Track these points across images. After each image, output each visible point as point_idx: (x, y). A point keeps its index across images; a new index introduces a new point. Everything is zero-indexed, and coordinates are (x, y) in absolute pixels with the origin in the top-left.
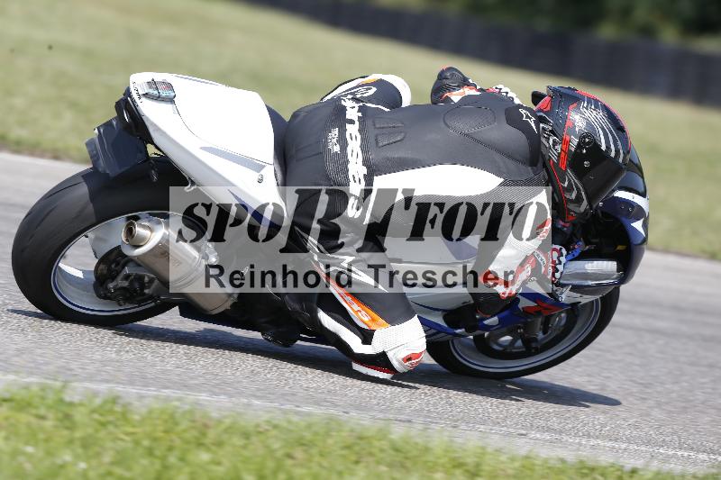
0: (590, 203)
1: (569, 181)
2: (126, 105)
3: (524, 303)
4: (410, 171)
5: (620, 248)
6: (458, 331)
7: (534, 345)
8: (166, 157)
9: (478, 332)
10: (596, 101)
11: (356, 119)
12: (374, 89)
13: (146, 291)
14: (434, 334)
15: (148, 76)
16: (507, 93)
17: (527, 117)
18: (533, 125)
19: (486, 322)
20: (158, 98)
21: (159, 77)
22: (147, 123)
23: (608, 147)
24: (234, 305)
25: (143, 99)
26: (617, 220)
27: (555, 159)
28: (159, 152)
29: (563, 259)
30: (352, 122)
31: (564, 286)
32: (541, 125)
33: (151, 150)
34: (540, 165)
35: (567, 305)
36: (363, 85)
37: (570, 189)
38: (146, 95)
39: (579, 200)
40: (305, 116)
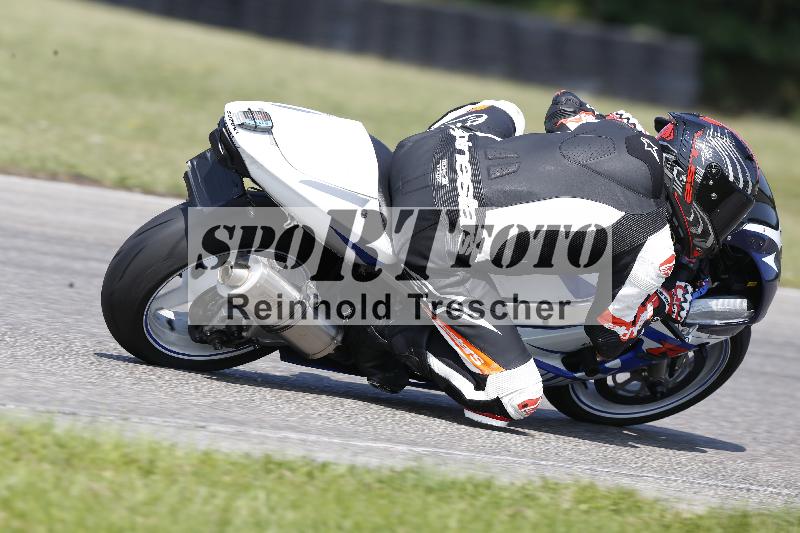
0: (717, 237)
1: (695, 214)
2: (221, 137)
3: (649, 344)
4: (525, 205)
5: (750, 284)
6: (578, 375)
7: (659, 389)
8: (263, 191)
9: (600, 376)
10: (723, 128)
11: (466, 149)
12: (485, 117)
13: (244, 334)
14: (553, 378)
15: (244, 105)
16: (628, 119)
17: (649, 146)
18: (656, 155)
19: (608, 365)
20: (255, 129)
21: (255, 106)
22: (243, 156)
23: (736, 178)
24: (337, 349)
25: (239, 130)
26: (747, 254)
27: (679, 191)
28: (256, 187)
29: (689, 297)
30: (461, 152)
31: (690, 325)
32: (664, 155)
33: (247, 183)
34: (663, 196)
35: (695, 346)
36: (471, 113)
37: (696, 223)
38: (242, 125)
39: (705, 234)
40: (411, 146)
